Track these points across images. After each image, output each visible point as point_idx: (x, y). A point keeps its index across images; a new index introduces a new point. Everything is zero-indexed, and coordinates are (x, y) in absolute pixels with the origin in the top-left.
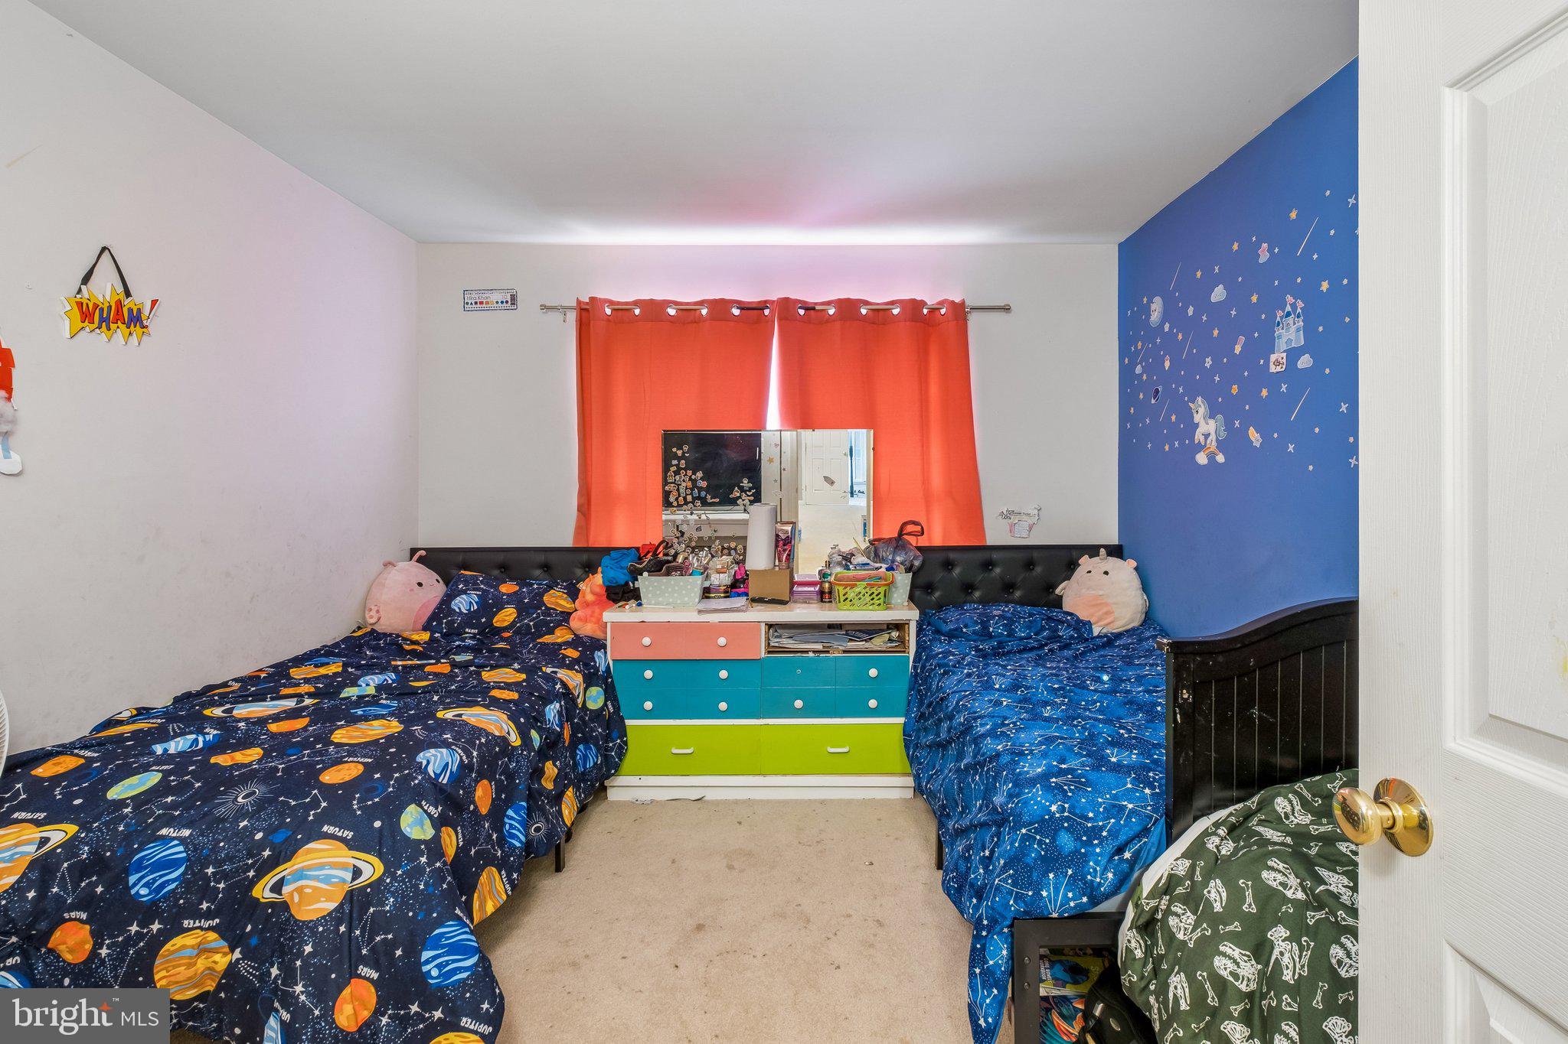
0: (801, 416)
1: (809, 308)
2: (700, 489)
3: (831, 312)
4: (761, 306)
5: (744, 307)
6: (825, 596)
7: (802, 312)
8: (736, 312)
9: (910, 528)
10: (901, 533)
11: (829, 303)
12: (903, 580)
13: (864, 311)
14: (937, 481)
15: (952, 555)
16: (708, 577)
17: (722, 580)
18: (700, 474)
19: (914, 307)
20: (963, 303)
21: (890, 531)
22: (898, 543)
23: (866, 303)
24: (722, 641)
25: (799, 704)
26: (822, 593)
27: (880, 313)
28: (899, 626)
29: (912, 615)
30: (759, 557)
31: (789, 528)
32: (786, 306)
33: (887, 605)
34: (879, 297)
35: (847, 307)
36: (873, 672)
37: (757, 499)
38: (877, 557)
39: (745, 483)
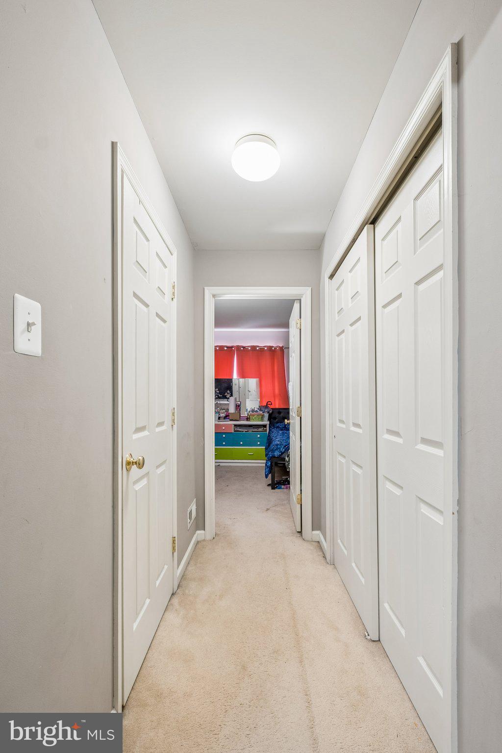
0: (243, 374)
1: (244, 347)
2: (217, 393)
3: (250, 348)
4: (232, 347)
5: (228, 347)
6: (248, 419)
7: (242, 349)
8: (226, 348)
9: (269, 403)
10: (267, 405)
11: (249, 346)
12: (266, 415)
13: (258, 349)
14: (277, 391)
15: (281, 410)
16: (220, 414)
17: (223, 415)
18: (217, 389)
19: (270, 348)
20: (283, 347)
21: (265, 404)
22: (266, 407)
23: (258, 346)
24: (224, 428)
25: (241, 443)
26: (247, 418)
27: (262, 350)
28: (265, 426)
29: (268, 423)
30: (232, 410)
31: (239, 403)
32: (238, 347)
33: (262, 420)
34: (261, 344)
35: (254, 348)
36: (259, 436)
37: (232, 395)
38: (261, 410)
39: (228, 392)
